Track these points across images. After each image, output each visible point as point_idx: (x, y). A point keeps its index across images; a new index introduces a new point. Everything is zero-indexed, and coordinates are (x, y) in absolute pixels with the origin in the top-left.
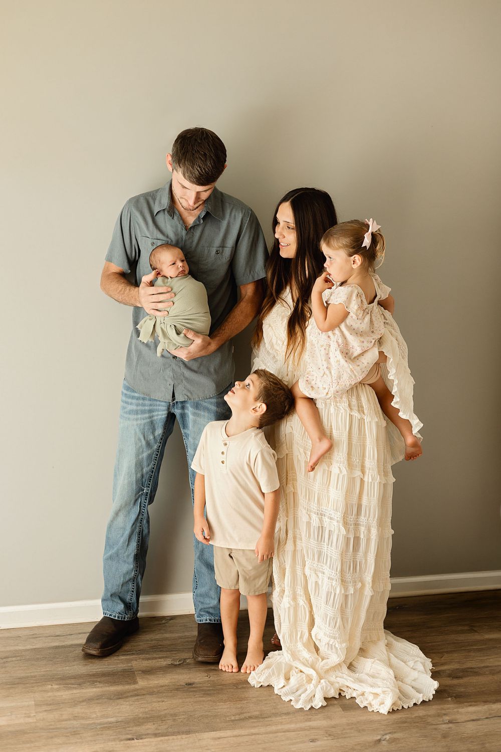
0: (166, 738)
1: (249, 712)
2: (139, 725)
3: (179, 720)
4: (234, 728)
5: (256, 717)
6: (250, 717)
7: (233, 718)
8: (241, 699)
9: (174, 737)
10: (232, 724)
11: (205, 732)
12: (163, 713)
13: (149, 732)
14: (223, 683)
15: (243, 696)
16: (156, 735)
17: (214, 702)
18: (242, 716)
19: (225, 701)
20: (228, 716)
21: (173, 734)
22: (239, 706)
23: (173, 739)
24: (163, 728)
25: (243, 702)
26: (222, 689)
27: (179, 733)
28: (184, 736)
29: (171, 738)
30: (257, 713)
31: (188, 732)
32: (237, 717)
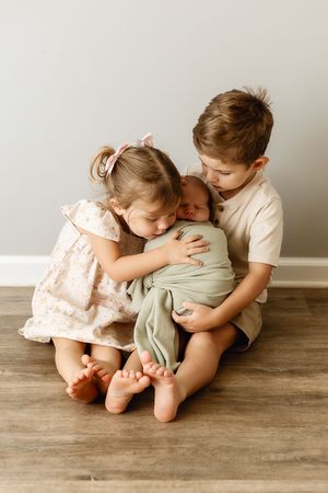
0: (147, 482)
1: (302, 450)
2: (109, 453)
3: (180, 452)
4: (269, 477)
5: (314, 460)
6: (304, 460)
7: (273, 457)
8: (294, 425)
9: (161, 483)
10: (268, 467)
11: (217, 479)
12: (156, 435)
13: (122, 467)
14: (270, 393)
15: (298, 419)
16: (131, 475)
17: (248, 424)
18: (290, 456)
19: (266, 426)
20: (265, 453)
21: (162, 476)
22: (288, 436)
23: (158, 487)
24: (147, 463)
25: (299, 430)
26: (266, 404)
27: (172, 475)
28: (178, 483)
29: (155, 483)
30: (316, 453)
31: (187, 476)
32: (281, 457)
